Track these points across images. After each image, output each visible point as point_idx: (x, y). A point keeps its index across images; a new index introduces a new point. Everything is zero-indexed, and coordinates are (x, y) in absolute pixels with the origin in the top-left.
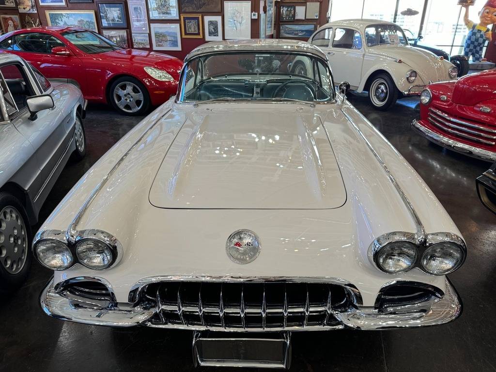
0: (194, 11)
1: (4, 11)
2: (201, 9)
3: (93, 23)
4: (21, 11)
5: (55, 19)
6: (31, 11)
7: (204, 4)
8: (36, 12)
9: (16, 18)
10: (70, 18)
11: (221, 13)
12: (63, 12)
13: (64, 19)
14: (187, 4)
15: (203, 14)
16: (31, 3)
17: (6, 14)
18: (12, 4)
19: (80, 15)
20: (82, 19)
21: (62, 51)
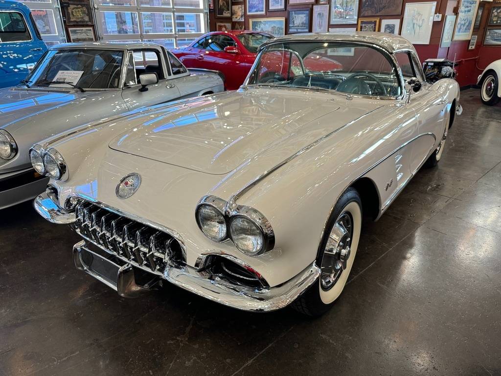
0: (373, 15)
1: (221, 20)
2: (381, 12)
3: (282, 29)
4: (234, 20)
5: (255, 26)
6: (241, 20)
7: (384, 7)
8: (243, 20)
9: (229, 25)
10: (266, 25)
11: (401, 16)
12: (262, 20)
13: (262, 26)
14: (366, 8)
15: (382, 17)
16: (241, 13)
17: (222, 22)
18: (228, 14)
19: (274, 22)
20: (275, 25)
21: (233, 50)
